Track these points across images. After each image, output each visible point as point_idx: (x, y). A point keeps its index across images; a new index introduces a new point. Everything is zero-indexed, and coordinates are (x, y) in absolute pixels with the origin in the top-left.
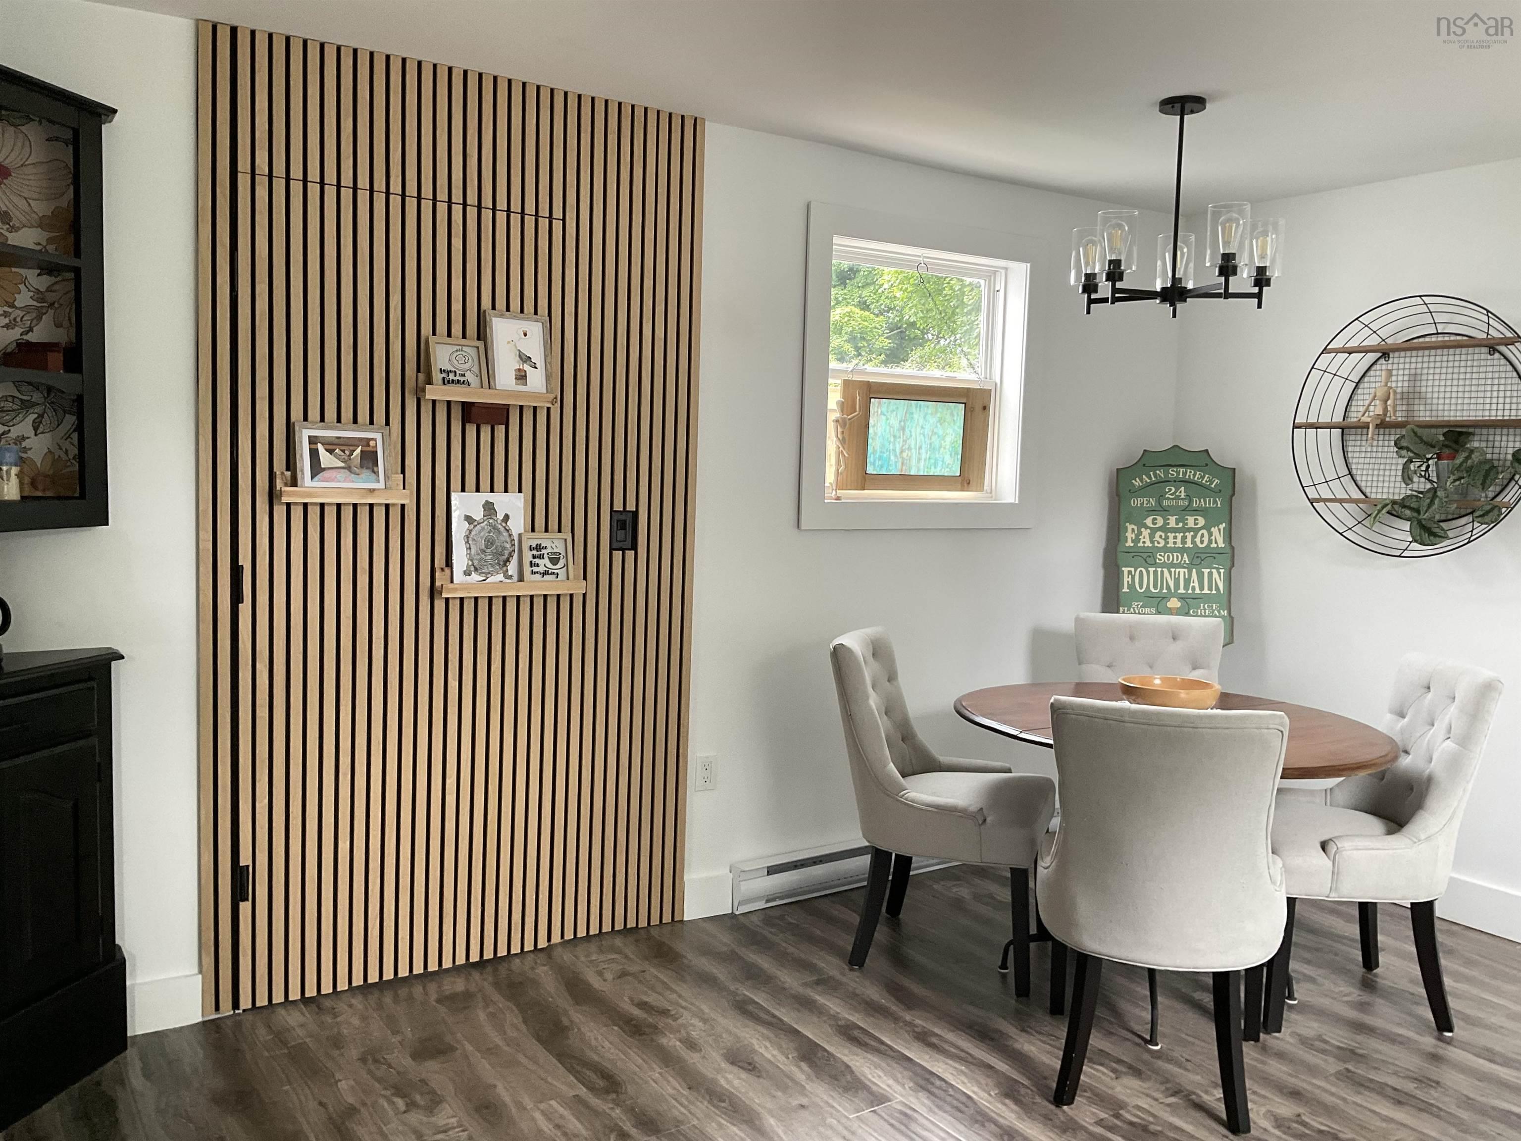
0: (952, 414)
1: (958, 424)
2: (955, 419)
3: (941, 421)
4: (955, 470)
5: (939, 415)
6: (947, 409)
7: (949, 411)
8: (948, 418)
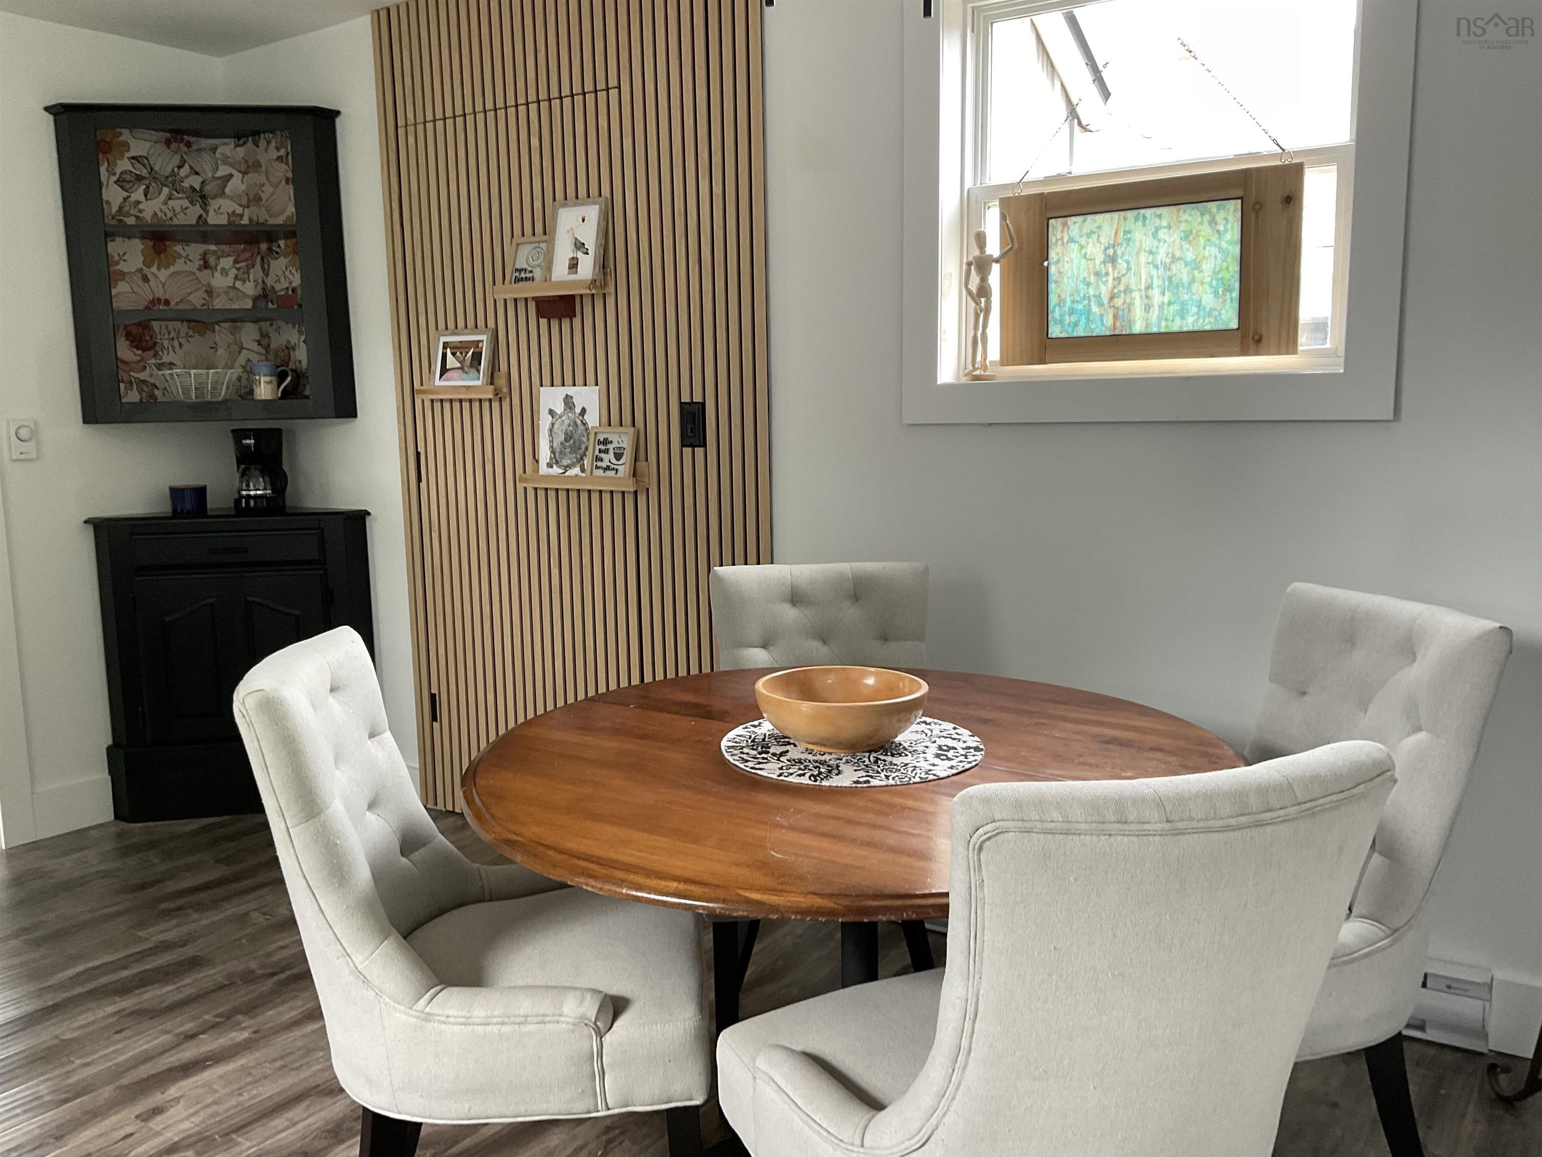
0: (1213, 222)
1: (1228, 236)
2: (1221, 228)
3: (1187, 236)
4: (1229, 318)
5: (1183, 227)
6: (1202, 214)
7: (1207, 217)
8: (1206, 229)
